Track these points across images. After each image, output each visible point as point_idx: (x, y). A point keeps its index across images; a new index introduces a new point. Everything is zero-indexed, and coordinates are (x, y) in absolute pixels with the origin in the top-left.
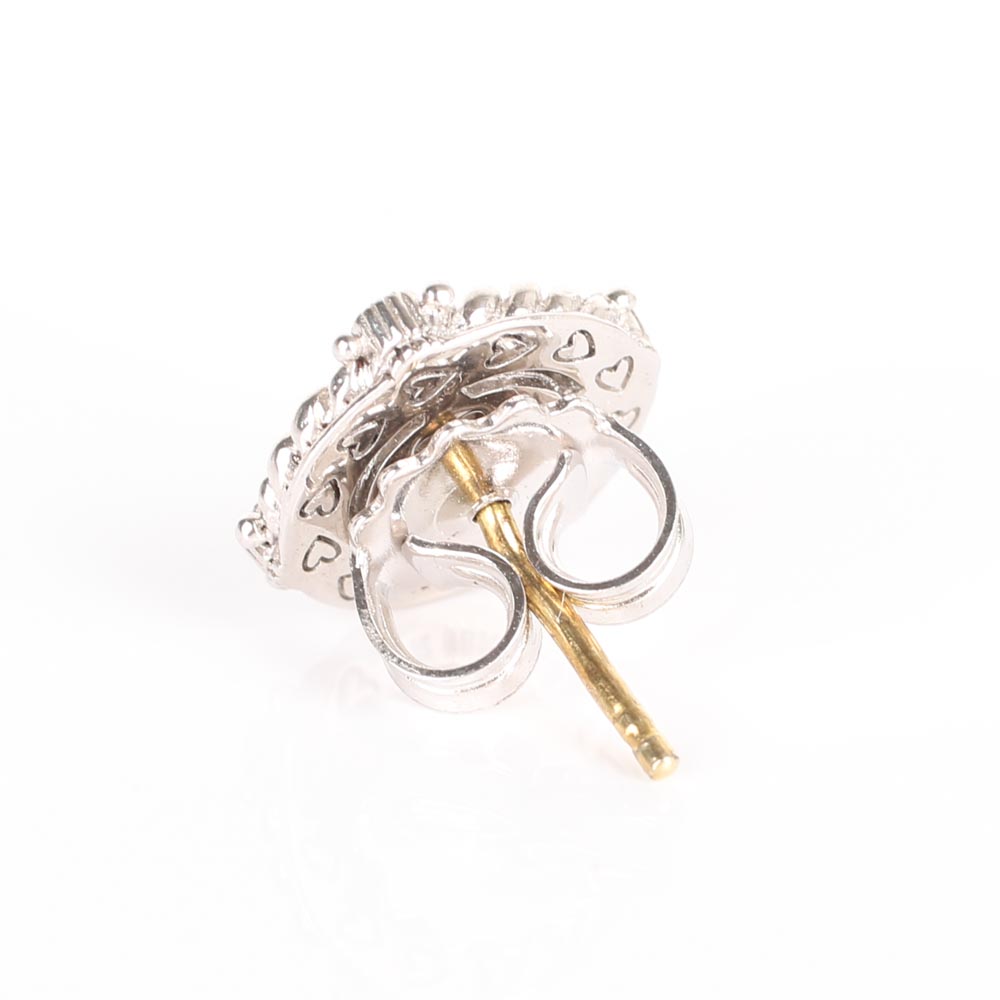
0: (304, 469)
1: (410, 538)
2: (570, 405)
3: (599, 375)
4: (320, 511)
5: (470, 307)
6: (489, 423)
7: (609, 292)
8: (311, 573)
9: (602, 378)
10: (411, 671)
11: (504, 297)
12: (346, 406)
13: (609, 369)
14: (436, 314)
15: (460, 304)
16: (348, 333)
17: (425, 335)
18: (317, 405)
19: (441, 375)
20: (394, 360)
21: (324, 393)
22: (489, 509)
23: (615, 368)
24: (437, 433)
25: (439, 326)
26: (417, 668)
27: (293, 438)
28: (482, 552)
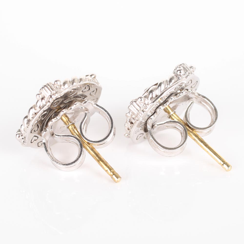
0: (31, 123)
1: (55, 134)
2: (87, 102)
3: (90, 93)
4: (35, 131)
5: (64, 84)
6: (71, 109)
7: (90, 75)
8: (32, 143)
9: (91, 94)
10: (60, 165)
11: (71, 80)
12: (40, 109)
13: (92, 92)
14: (57, 86)
15: (62, 84)
16: (39, 93)
17: (56, 92)
18: (33, 109)
19: (60, 100)
20: (50, 98)
21: (34, 106)
22: (71, 126)
23: (94, 91)
24: (60, 112)
25: (59, 89)
26: (61, 164)
27: (28, 116)
28: (71, 136)
